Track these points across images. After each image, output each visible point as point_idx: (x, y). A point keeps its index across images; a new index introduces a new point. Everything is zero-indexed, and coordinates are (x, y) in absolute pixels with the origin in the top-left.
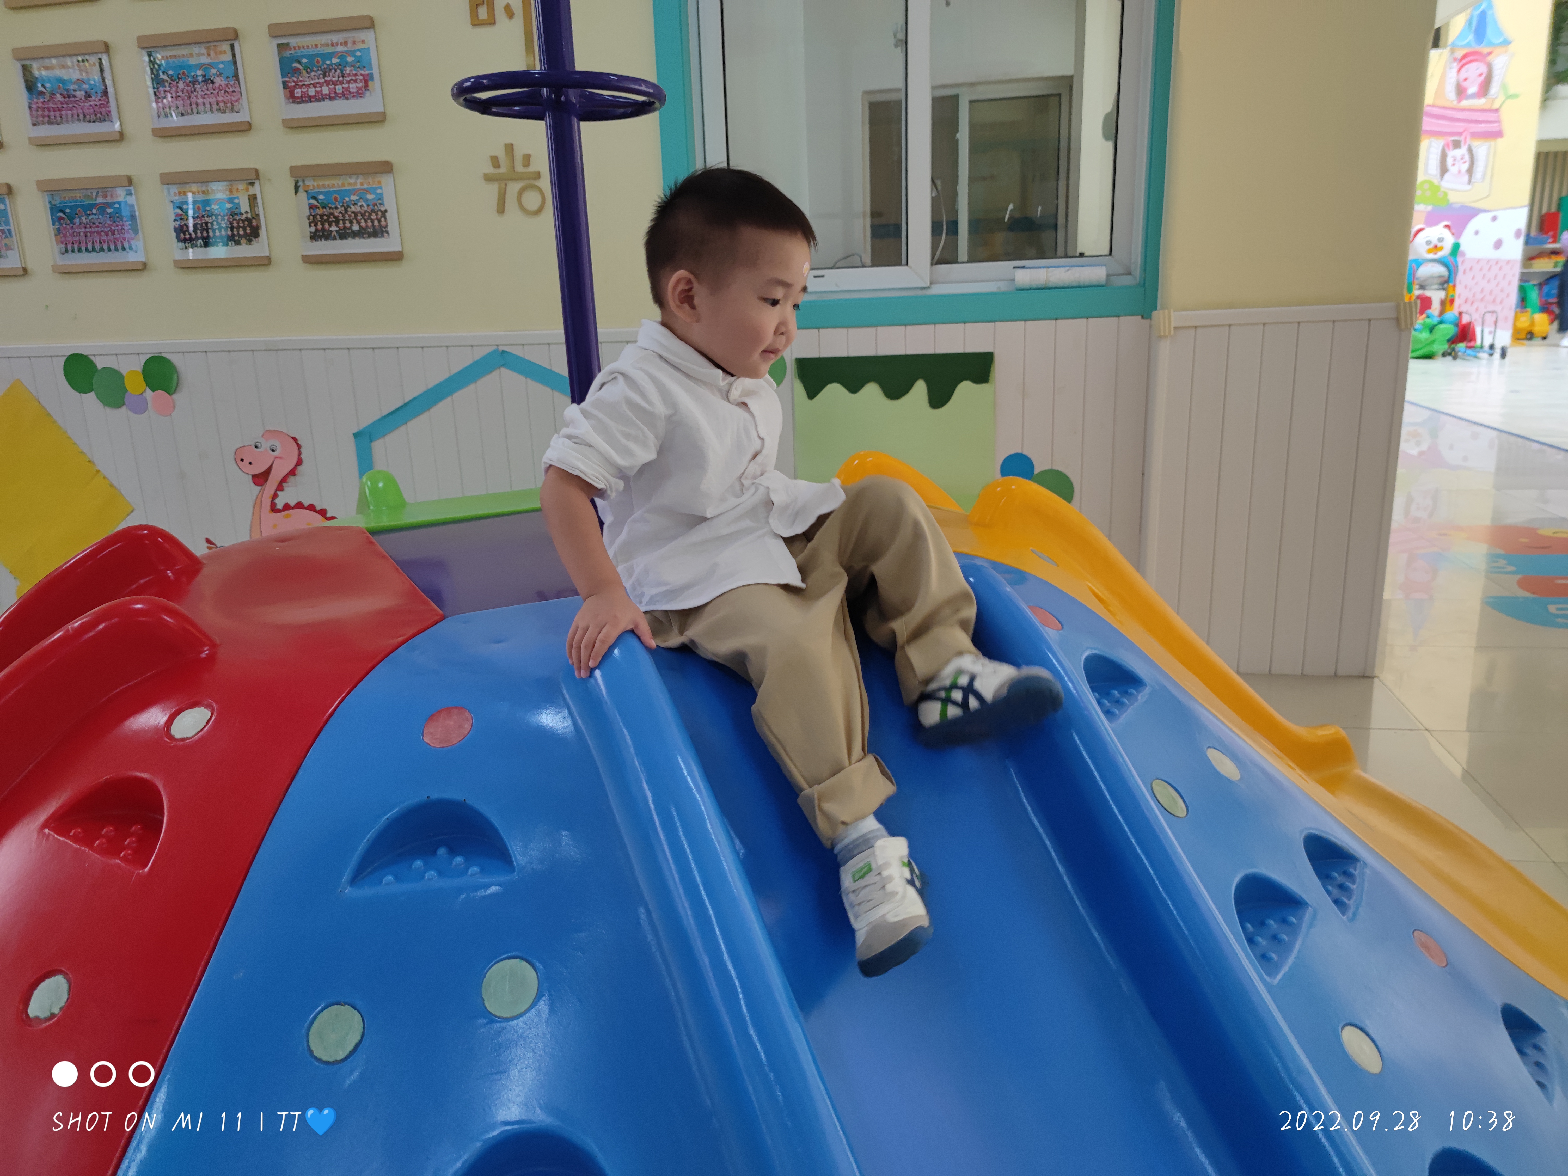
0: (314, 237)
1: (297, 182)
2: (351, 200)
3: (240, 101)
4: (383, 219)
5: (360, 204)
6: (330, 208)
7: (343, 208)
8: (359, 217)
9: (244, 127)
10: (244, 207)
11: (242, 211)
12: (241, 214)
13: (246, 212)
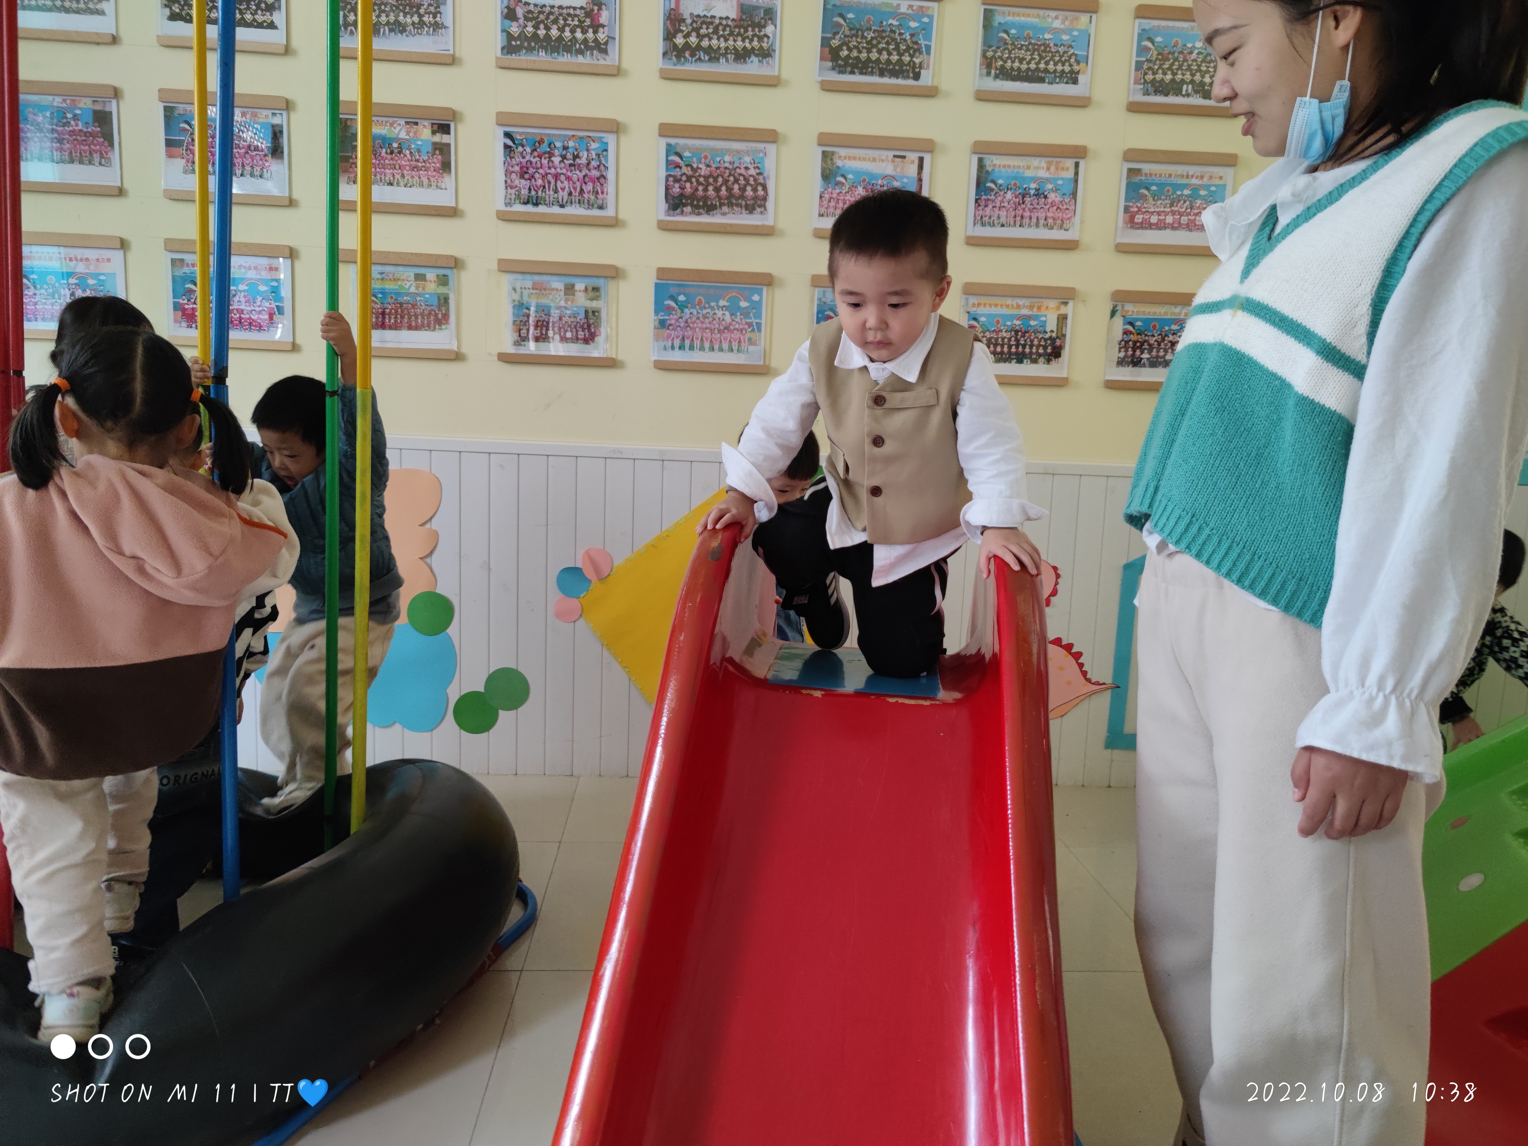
0: (1121, 363)
1: (1115, 307)
3: (1072, 220)
6: (1146, 335)
7: (1160, 337)
9: (1071, 246)
10: (1051, 325)
11: (1048, 330)
12: (1045, 332)
13: (1052, 331)
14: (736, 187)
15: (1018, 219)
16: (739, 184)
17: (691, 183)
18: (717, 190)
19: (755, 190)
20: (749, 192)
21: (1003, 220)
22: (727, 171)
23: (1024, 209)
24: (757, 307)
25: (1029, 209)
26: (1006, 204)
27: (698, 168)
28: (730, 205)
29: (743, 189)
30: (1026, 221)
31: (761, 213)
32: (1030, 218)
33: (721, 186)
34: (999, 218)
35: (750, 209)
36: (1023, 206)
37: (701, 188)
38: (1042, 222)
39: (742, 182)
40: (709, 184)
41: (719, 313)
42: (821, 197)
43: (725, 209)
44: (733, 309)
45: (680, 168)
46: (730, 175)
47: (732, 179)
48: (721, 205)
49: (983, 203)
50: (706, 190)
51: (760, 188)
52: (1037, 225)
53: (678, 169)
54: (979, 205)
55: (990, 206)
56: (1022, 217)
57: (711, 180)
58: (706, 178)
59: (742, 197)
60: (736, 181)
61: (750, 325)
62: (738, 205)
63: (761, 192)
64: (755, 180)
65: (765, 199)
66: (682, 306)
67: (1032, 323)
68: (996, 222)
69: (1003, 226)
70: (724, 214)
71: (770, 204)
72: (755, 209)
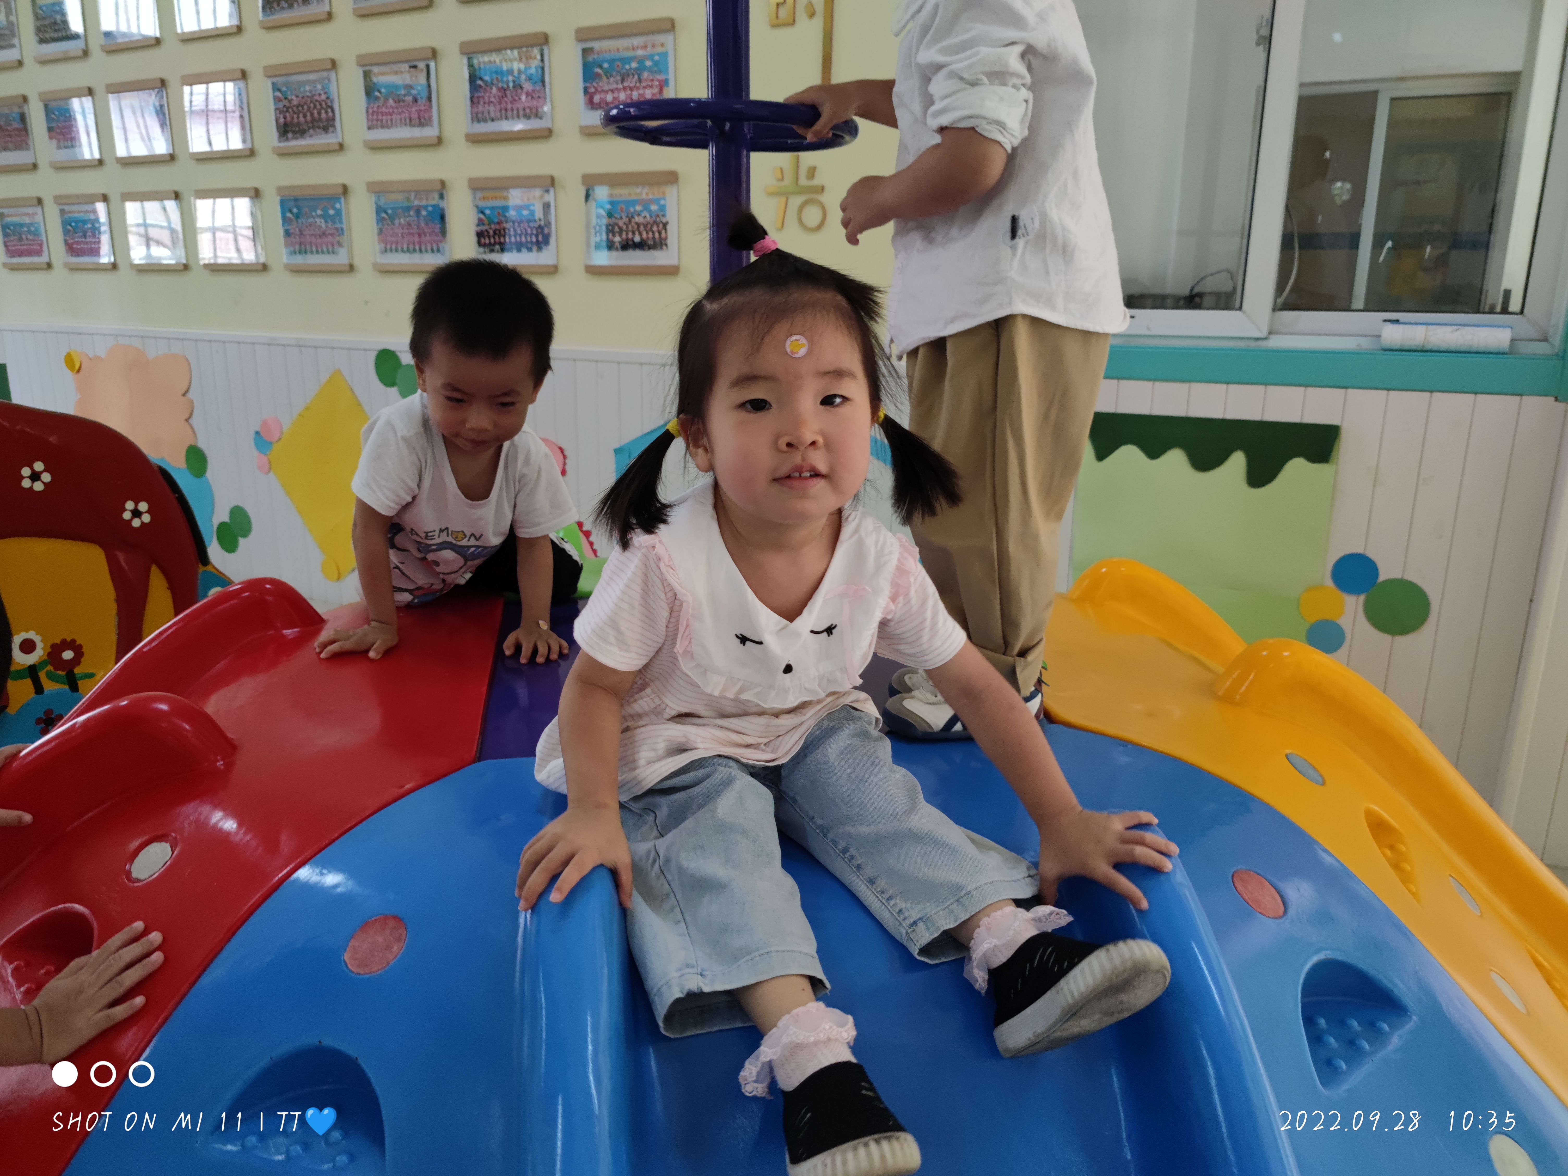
0: (599, 247)
1: (588, 191)
2: (635, 211)
3: (545, 107)
4: (663, 232)
5: (643, 215)
6: (616, 218)
7: (628, 219)
8: (642, 228)
9: (547, 134)
10: (539, 214)
11: (537, 218)
12: (535, 221)
13: (540, 220)
14: (315, 112)
15: (503, 112)
16: (317, 109)
17: (289, 113)
18: (305, 116)
19: (326, 112)
20: (324, 116)
21: (492, 114)
22: (309, 99)
23: (506, 103)
24: (338, 212)
25: (511, 102)
26: (492, 99)
27: (292, 100)
28: (314, 127)
29: (319, 113)
30: (509, 113)
31: (333, 132)
32: (512, 110)
33: (306, 112)
34: (489, 113)
35: (326, 129)
36: (506, 99)
37: (295, 116)
38: (521, 113)
39: (318, 107)
40: (299, 112)
41: (318, 220)
42: (367, 112)
43: (311, 132)
44: (325, 217)
45: (282, 101)
46: (311, 102)
47: (312, 105)
48: (309, 128)
49: (475, 100)
50: (298, 117)
51: (329, 110)
52: (518, 117)
53: (281, 103)
54: (474, 103)
55: (482, 103)
56: (506, 110)
57: (300, 108)
58: (297, 106)
59: (320, 120)
60: (315, 106)
61: (337, 229)
62: (319, 127)
63: (330, 114)
64: (326, 104)
65: (333, 119)
66: (297, 217)
67: (525, 213)
68: (487, 117)
69: (493, 120)
70: (311, 136)
71: (337, 123)
72: (328, 129)
